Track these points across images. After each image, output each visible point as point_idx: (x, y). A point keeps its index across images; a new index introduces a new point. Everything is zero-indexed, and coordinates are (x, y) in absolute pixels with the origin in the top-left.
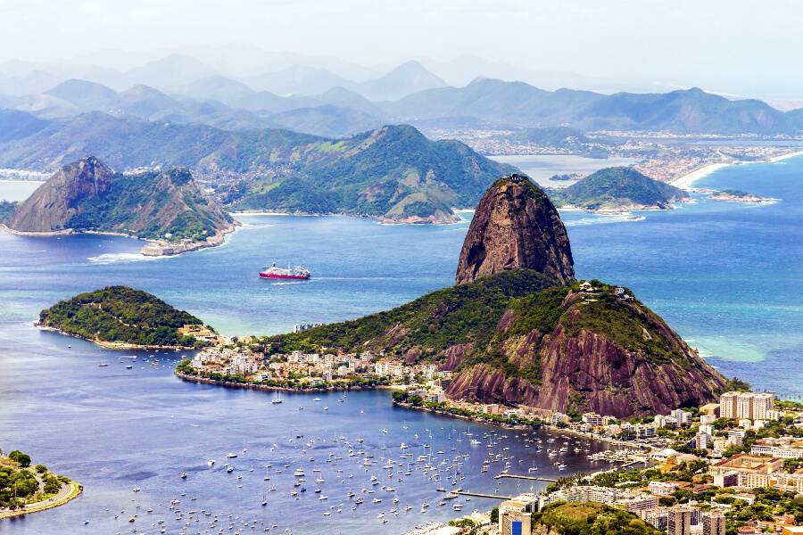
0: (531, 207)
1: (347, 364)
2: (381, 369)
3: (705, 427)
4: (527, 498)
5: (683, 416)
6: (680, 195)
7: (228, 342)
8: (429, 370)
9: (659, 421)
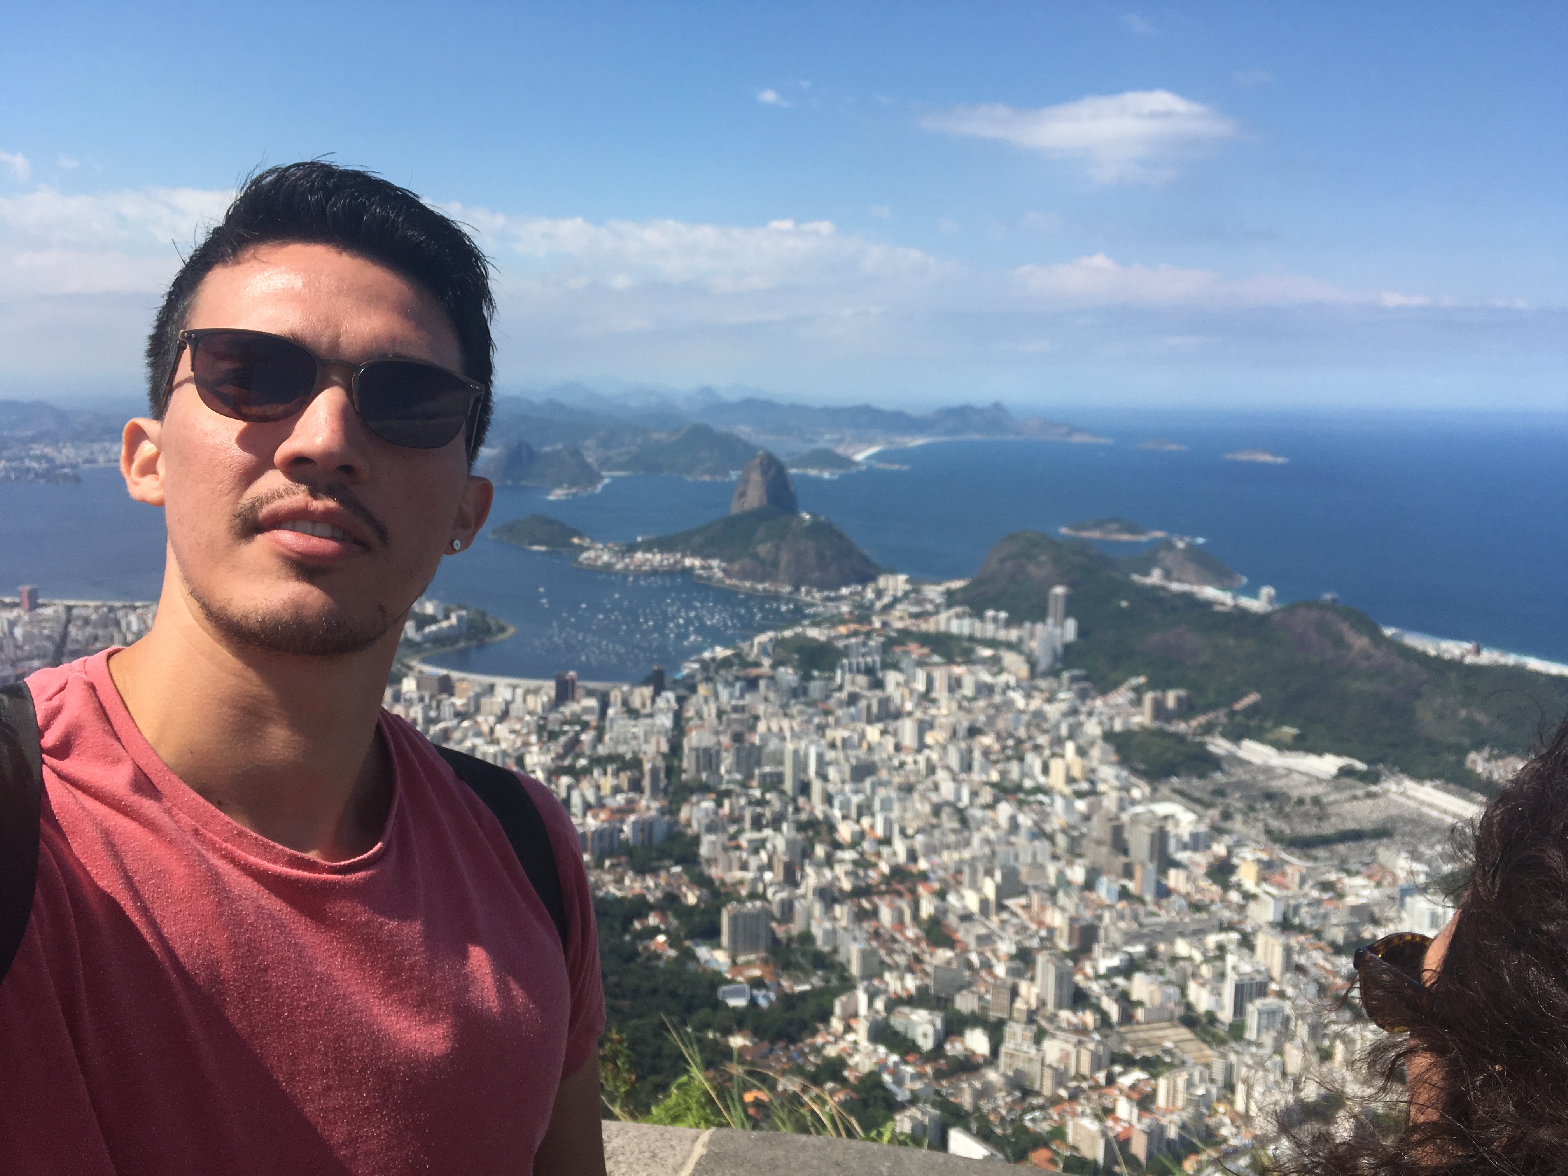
0: (773, 471)
1: (668, 559)
2: (688, 562)
3: (870, 594)
4: (771, 634)
5: (859, 588)
6: (857, 464)
8: (715, 563)
9: (844, 591)
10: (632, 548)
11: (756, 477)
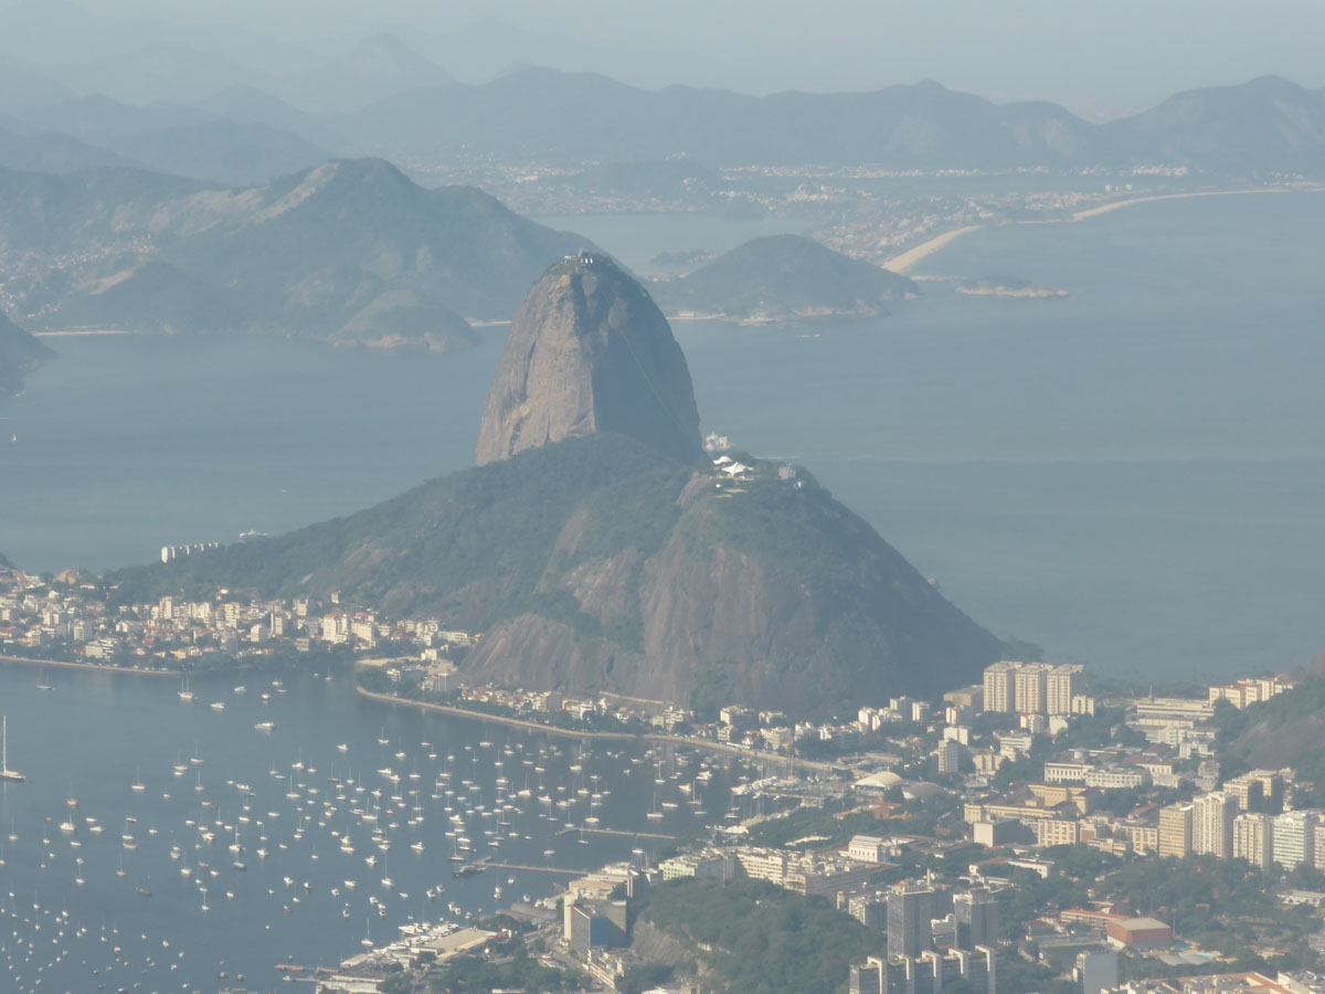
0: (615, 316)
1: (266, 622)
2: (332, 630)
4: (618, 873)
7: (34, 581)
9: (868, 719)
10: (140, 585)
11: (559, 335)
